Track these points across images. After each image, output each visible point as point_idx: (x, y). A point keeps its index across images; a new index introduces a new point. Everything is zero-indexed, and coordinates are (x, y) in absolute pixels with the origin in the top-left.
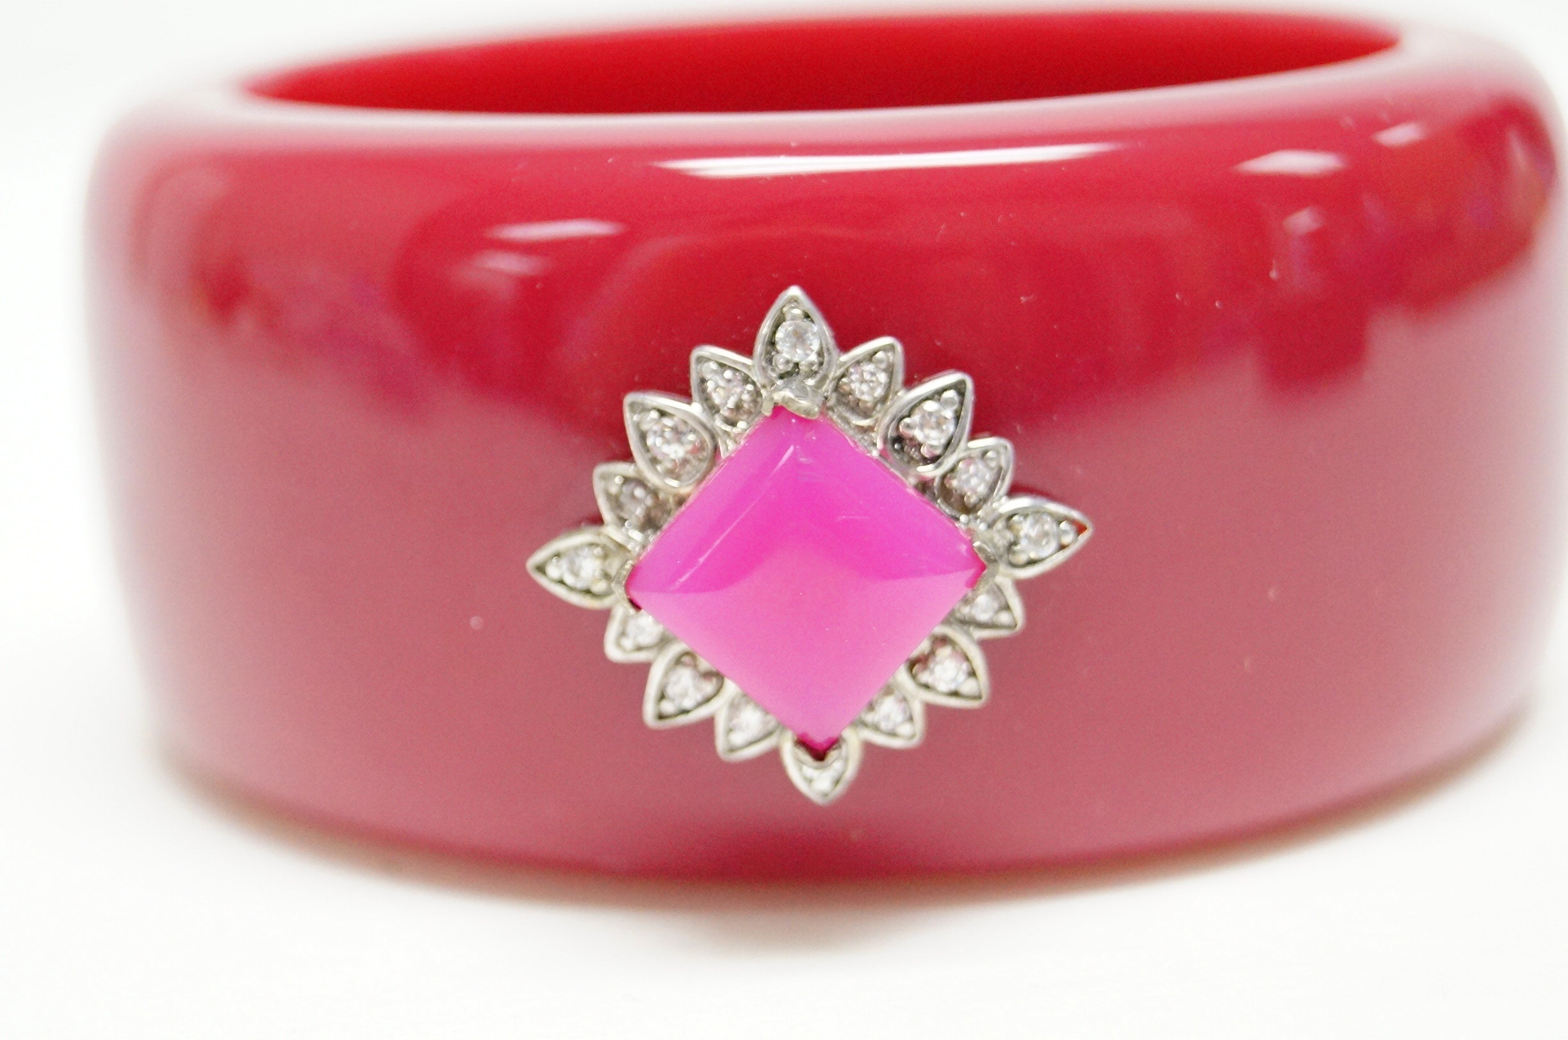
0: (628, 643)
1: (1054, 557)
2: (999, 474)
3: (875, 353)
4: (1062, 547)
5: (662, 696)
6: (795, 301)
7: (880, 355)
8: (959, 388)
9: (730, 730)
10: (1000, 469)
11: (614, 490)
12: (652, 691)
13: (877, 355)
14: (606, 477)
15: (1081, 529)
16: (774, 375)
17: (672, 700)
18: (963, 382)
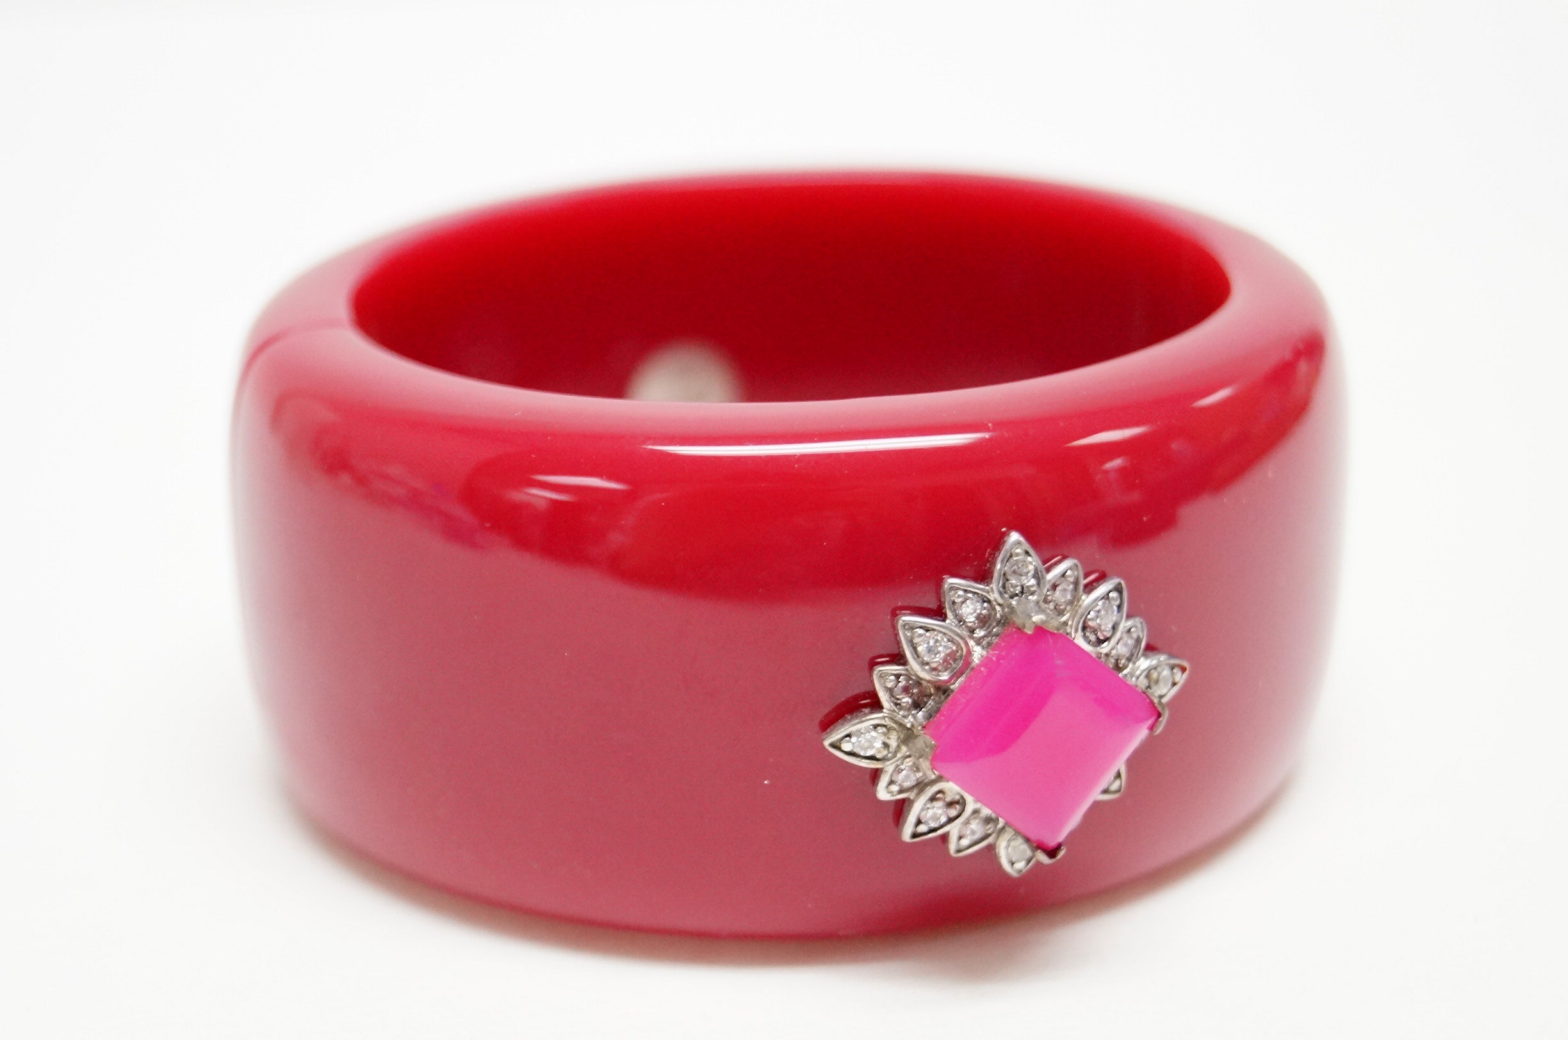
0: (895, 788)
1: (1171, 691)
2: (1138, 641)
3: (1066, 572)
4: (1174, 684)
5: (919, 822)
6: (1019, 543)
7: (1069, 572)
8: (1118, 589)
9: (960, 838)
10: (1138, 637)
11: (890, 685)
12: (911, 819)
13: (1067, 574)
14: (882, 676)
15: (1183, 669)
16: (1006, 596)
17: (926, 823)
18: (1120, 584)
